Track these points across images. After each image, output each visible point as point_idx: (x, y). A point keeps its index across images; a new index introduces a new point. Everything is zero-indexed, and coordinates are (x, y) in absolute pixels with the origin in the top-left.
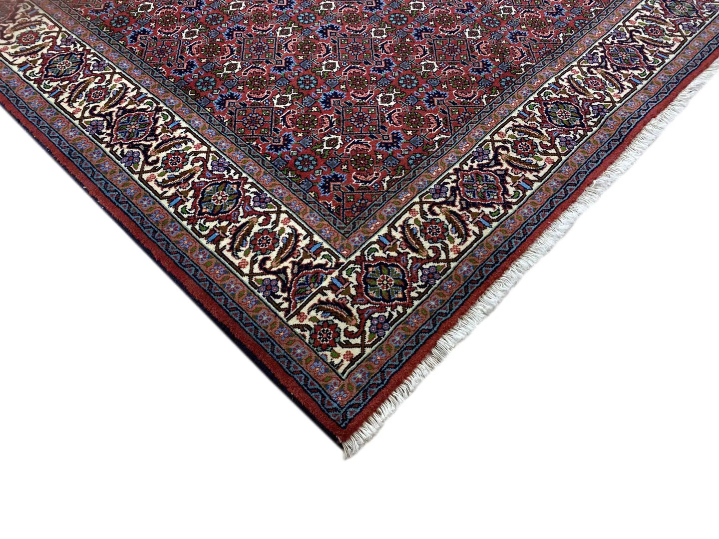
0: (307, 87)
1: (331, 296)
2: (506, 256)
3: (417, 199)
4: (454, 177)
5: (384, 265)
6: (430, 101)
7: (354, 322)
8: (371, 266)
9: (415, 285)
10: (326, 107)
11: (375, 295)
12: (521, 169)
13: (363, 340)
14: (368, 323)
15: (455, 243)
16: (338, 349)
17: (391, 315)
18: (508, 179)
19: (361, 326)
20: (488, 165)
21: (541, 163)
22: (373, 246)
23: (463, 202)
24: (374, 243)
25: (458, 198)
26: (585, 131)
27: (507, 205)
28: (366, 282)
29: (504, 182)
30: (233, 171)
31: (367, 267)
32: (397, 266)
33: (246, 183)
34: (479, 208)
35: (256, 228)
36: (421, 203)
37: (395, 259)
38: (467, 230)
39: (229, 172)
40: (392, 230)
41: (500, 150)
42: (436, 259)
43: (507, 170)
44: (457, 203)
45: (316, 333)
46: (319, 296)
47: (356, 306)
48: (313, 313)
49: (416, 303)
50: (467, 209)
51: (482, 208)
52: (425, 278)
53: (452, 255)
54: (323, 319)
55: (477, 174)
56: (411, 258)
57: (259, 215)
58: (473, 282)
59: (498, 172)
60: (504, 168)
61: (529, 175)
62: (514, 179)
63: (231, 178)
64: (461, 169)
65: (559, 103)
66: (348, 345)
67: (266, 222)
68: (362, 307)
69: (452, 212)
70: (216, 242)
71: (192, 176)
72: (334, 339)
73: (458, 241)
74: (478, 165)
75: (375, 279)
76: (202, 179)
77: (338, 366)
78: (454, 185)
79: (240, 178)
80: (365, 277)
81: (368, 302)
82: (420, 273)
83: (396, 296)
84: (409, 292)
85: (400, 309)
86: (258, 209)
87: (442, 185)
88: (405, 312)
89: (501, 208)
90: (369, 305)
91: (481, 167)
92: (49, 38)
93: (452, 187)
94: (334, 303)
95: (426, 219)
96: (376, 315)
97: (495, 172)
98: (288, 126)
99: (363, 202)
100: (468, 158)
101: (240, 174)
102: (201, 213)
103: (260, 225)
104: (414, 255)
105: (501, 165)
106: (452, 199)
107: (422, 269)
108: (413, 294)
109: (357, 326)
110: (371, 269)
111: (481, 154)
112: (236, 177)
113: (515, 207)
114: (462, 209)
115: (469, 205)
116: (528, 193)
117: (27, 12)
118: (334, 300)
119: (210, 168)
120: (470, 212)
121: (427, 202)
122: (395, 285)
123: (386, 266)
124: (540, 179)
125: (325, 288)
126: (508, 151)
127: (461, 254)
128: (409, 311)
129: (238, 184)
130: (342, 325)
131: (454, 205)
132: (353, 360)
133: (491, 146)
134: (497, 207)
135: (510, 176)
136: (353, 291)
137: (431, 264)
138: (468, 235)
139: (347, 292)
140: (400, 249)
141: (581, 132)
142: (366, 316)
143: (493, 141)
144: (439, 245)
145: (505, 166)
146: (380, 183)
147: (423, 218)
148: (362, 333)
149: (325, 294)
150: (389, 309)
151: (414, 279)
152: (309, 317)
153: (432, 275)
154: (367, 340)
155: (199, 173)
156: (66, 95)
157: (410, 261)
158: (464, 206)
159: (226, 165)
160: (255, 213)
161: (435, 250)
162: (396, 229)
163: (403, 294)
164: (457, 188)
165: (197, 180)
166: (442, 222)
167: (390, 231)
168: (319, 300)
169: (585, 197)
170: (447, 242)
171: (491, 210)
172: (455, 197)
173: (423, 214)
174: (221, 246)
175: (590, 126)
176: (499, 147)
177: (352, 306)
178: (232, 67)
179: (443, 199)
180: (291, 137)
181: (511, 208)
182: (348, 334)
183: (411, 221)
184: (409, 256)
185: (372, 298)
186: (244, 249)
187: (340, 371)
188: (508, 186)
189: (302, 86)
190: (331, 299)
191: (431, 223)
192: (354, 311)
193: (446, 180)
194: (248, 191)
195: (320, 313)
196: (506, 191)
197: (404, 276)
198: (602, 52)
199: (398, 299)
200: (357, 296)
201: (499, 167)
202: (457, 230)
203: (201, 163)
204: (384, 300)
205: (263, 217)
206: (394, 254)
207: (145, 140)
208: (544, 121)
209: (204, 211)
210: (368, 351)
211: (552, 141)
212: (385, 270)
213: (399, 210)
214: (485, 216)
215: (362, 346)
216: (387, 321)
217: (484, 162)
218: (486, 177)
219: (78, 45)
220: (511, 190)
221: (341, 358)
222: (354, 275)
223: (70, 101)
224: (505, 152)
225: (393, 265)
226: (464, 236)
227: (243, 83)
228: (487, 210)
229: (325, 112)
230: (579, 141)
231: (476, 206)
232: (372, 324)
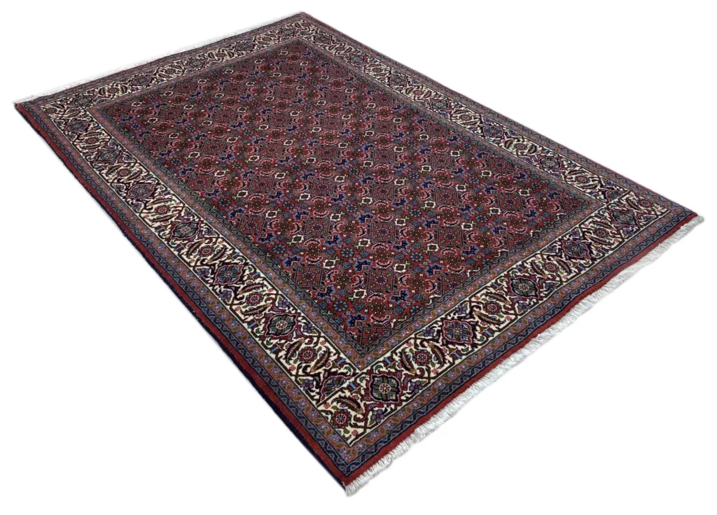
0: (347, 256)
1: (348, 394)
2: (468, 378)
3: (413, 336)
4: (440, 324)
5: (385, 377)
6: (430, 271)
7: (361, 412)
8: (376, 377)
9: (404, 392)
10: (358, 270)
11: (377, 396)
12: (488, 322)
13: (366, 424)
14: (371, 413)
15: (436, 367)
16: (349, 428)
17: (386, 410)
18: (478, 328)
19: (365, 415)
20: (465, 318)
21: (502, 320)
22: (379, 364)
23: (444, 341)
24: (380, 362)
25: (441, 338)
26: (537, 300)
27: (474, 345)
28: (372, 387)
29: (474, 329)
30: (292, 308)
31: (374, 377)
32: (394, 379)
33: (299, 316)
34: (454, 346)
35: (303, 346)
36: (416, 339)
37: (394, 374)
38: (444, 359)
39: (289, 308)
40: (394, 354)
41: (475, 308)
42: (421, 377)
43: (478, 322)
44: (440, 341)
45: (335, 416)
46: (340, 393)
47: (364, 402)
48: (335, 404)
49: (404, 403)
50: (447, 345)
51: (457, 346)
52: (412, 388)
53: (432, 375)
54: (341, 408)
55: (456, 323)
56: (405, 374)
57: (306, 337)
58: (444, 393)
59: (472, 323)
60: (476, 320)
61: (493, 327)
62: (482, 329)
63: (290, 312)
64: (446, 318)
65: (521, 280)
66: (355, 426)
67: (310, 342)
68: (368, 403)
69: (436, 346)
70: (277, 353)
71: (265, 309)
72: (347, 421)
73: (437, 366)
74: (458, 317)
75: (378, 386)
76: (271, 312)
77: (348, 439)
78: (440, 328)
79: (296, 313)
80: (372, 384)
81: (372, 400)
82: (409, 385)
83: (391, 398)
84: (400, 396)
85: (393, 406)
86: (306, 334)
87: (431, 328)
88: (396, 409)
89: (470, 347)
90: (372, 402)
91: (460, 318)
92: (176, 210)
93: (438, 330)
94: (349, 398)
95: (418, 349)
96: (376, 409)
97: (469, 322)
98: (331, 281)
99: (376, 334)
100: (451, 312)
101: (297, 310)
102: (268, 334)
103: (306, 344)
104: (407, 372)
105: (474, 318)
106: (437, 337)
107: (411, 382)
108: (403, 398)
109: (362, 414)
110: (376, 379)
111: (461, 310)
112: (294, 312)
113: (479, 347)
114: (443, 345)
115: (448, 343)
116: (490, 339)
117: (162, 192)
118: (349, 397)
119: (277, 305)
120: (448, 347)
121: (419, 339)
122: (391, 391)
123: (387, 377)
124: (500, 330)
125: (344, 388)
126: (480, 309)
127: (438, 374)
128: (399, 408)
129: (294, 317)
130: (353, 413)
131: (438, 342)
132: (357, 436)
133: (468, 305)
134: (467, 346)
135: (479, 326)
136: (363, 392)
137: (417, 379)
138: (445, 362)
139: (359, 392)
140: (397, 368)
141: (535, 300)
142: (370, 408)
143: (470, 302)
144: (424, 367)
145: (477, 319)
146: (389, 323)
147: (415, 348)
148: (365, 419)
149: (344, 392)
150: (385, 406)
151: (405, 388)
152: (332, 406)
153: (417, 387)
154: (368, 424)
155: (270, 308)
156: (186, 250)
157: (404, 376)
158: (445, 343)
159: (288, 304)
160: (303, 336)
161: (422, 370)
162: (396, 354)
163: (396, 397)
164: (441, 331)
165: (267, 312)
166: (428, 352)
167: (392, 355)
168: (340, 396)
169: (530, 345)
170: (430, 366)
171: (463, 347)
172: (439, 337)
173: (416, 346)
174: (279, 356)
175: (542, 297)
176: (474, 306)
177: (361, 401)
178: (298, 239)
179: (431, 337)
180: (333, 288)
181: (477, 347)
182: (357, 419)
183: (407, 350)
184: (403, 373)
185: (375, 398)
186: (294, 359)
187: (349, 441)
188: (477, 333)
189: (343, 255)
190: (347, 396)
191: (420, 352)
192: (362, 405)
193: (435, 325)
194: (300, 322)
195: (339, 404)
196: (475, 336)
197: (398, 385)
198: (559, 245)
199: (392, 400)
200: (365, 395)
201: (472, 320)
202: (438, 359)
203: (271, 301)
204: (382, 399)
205: (308, 339)
206: (393, 370)
207: (236, 283)
208: (509, 291)
209: (270, 332)
210: (368, 431)
211: (513, 305)
212: (385, 380)
213: (400, 342)
214: (458, 351)
215: (365, 427)
216: (383, 413)
217: (463, 315)
218: (463, 326)
219: (196, 217)
220: (479, 336)
221: (350, 433)
222: (364, 382)
223: (188, 254)
224: (478, 310)
225: (392, 378)
226: (442, 363)
227: (304, 251)
228: (460, 348)
229: (358, 273)
230: (532, 307)
231: (453, 344)
232: (373, 414)
